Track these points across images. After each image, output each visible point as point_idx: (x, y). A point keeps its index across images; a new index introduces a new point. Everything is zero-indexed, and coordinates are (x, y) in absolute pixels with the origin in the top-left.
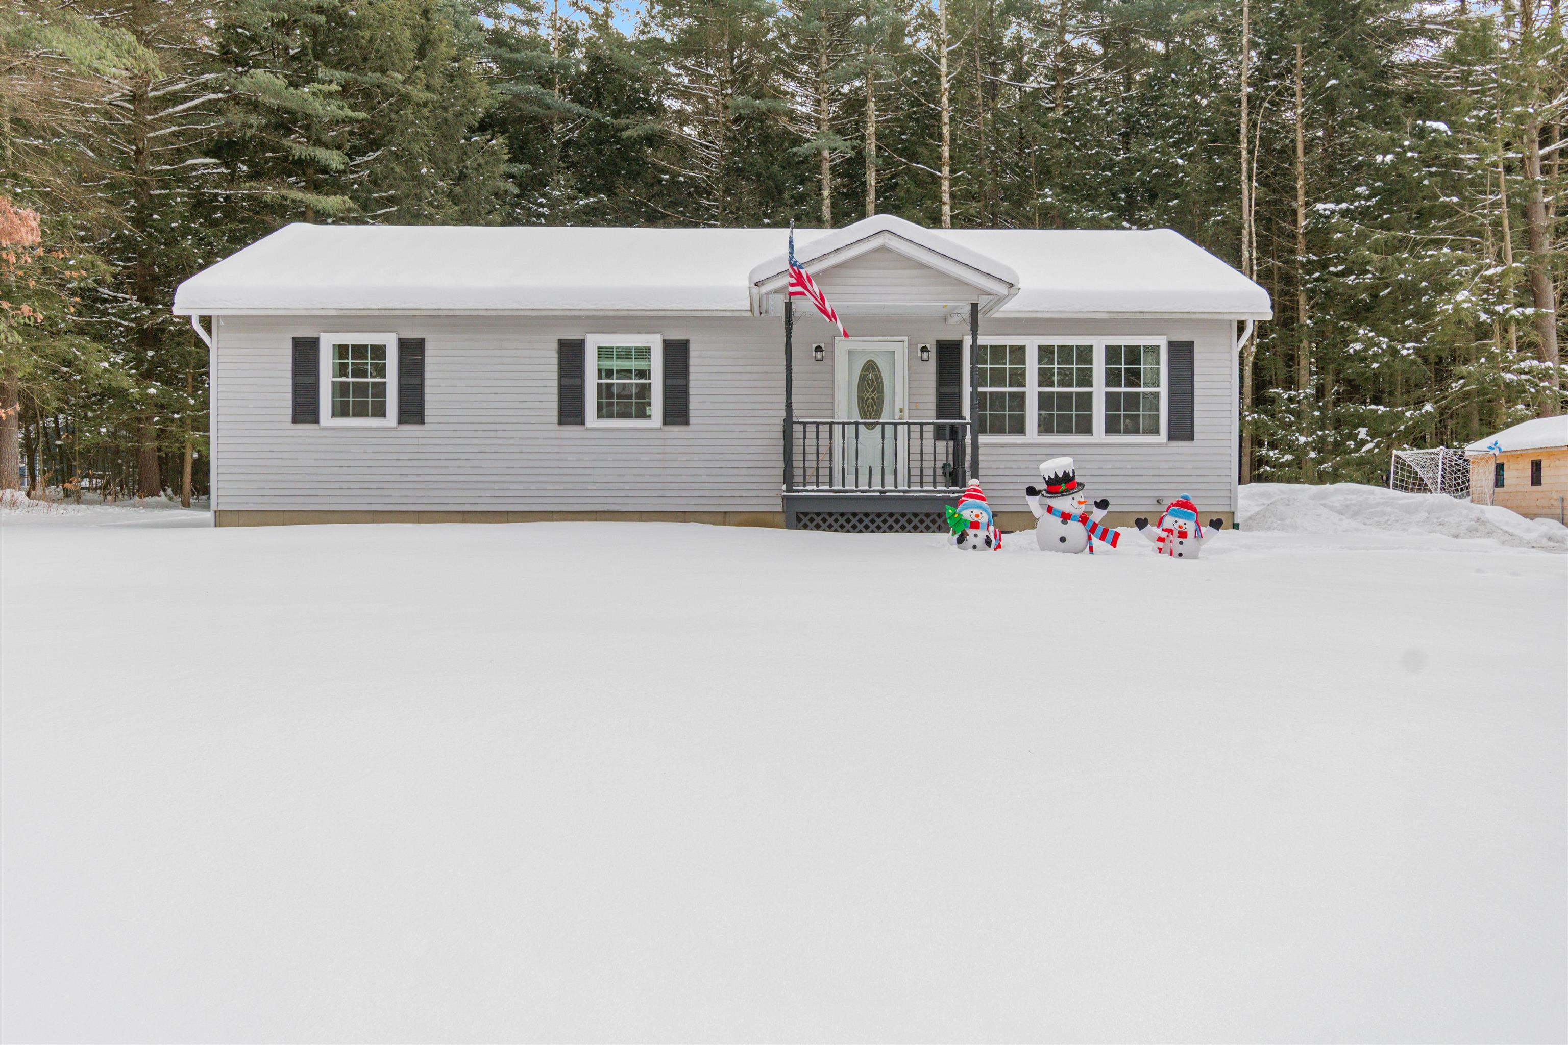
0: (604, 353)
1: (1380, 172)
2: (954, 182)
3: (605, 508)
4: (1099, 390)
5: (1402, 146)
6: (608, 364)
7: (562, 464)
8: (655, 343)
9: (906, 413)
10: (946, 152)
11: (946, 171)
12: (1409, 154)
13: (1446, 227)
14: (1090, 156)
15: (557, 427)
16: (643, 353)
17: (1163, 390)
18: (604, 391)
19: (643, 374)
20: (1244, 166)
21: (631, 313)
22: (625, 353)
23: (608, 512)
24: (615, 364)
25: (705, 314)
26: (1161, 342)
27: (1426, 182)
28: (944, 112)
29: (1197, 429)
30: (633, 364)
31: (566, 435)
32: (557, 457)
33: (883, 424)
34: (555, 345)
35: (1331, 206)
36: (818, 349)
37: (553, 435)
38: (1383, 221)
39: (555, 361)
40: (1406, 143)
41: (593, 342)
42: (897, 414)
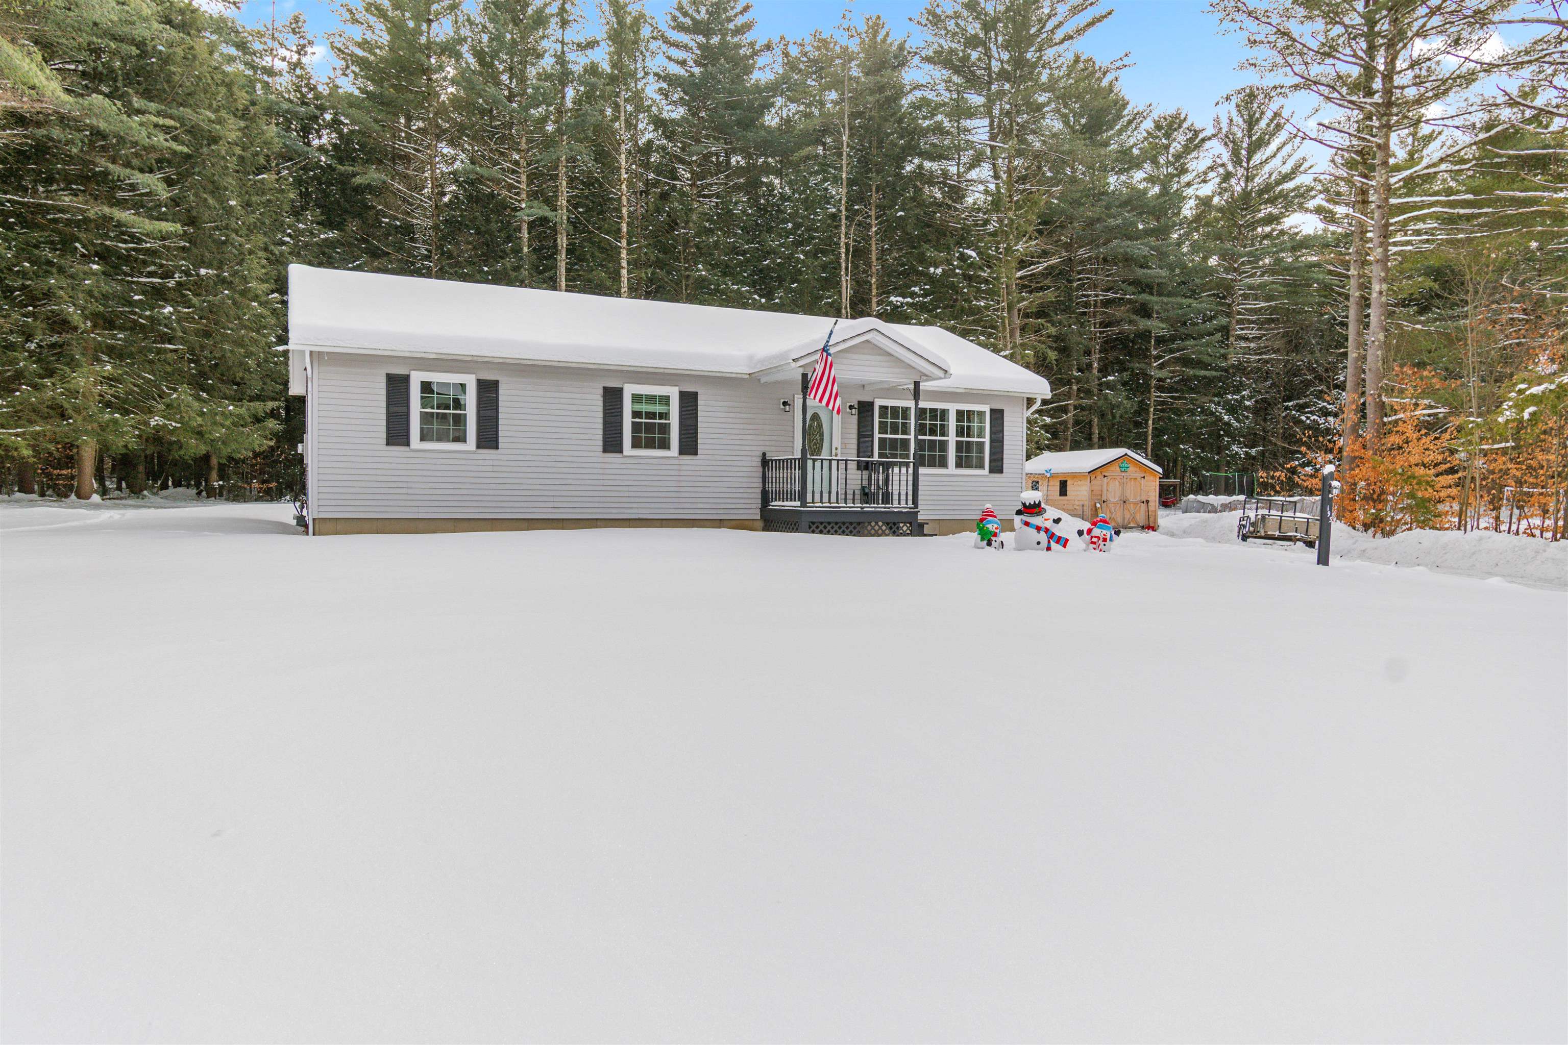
0: (637, 398)
1: (932, 279)
2: (630, 252)
3: (636, 516)
4: (952, 439)
5: (953, 265)
6: (638, 407)
7: (605, 483)
8: (673, 393)
9: (839, 451)
10: (624, 228)
11: (624, 243)
12: (957, 271)
13: (974, 321)
14: (729, 243)
15: (602, 454)
16: (665, 400)
17: (987, 440)
18: (636, 427)
19: (665, 415)
20: (843, 265)
21: (666, 371)
22: (651, 399)
23: (639, 519)
24: (644, 408)
25: (718, 374)
26: (986, 408)
27: (965, 290)
28: (624, 197)
29: (1005, 466)
30: (658, 408)
31: (610, 460)
32: (601, 477)
33: (822, 460)
34: (601, 391)
35: (900, 299)
36: (785, 404)
37: (600, 460)
38: (937, 313)
39: (601, 403)
40: (955, 263)
41: (629, 390)
42: (834, 453)
